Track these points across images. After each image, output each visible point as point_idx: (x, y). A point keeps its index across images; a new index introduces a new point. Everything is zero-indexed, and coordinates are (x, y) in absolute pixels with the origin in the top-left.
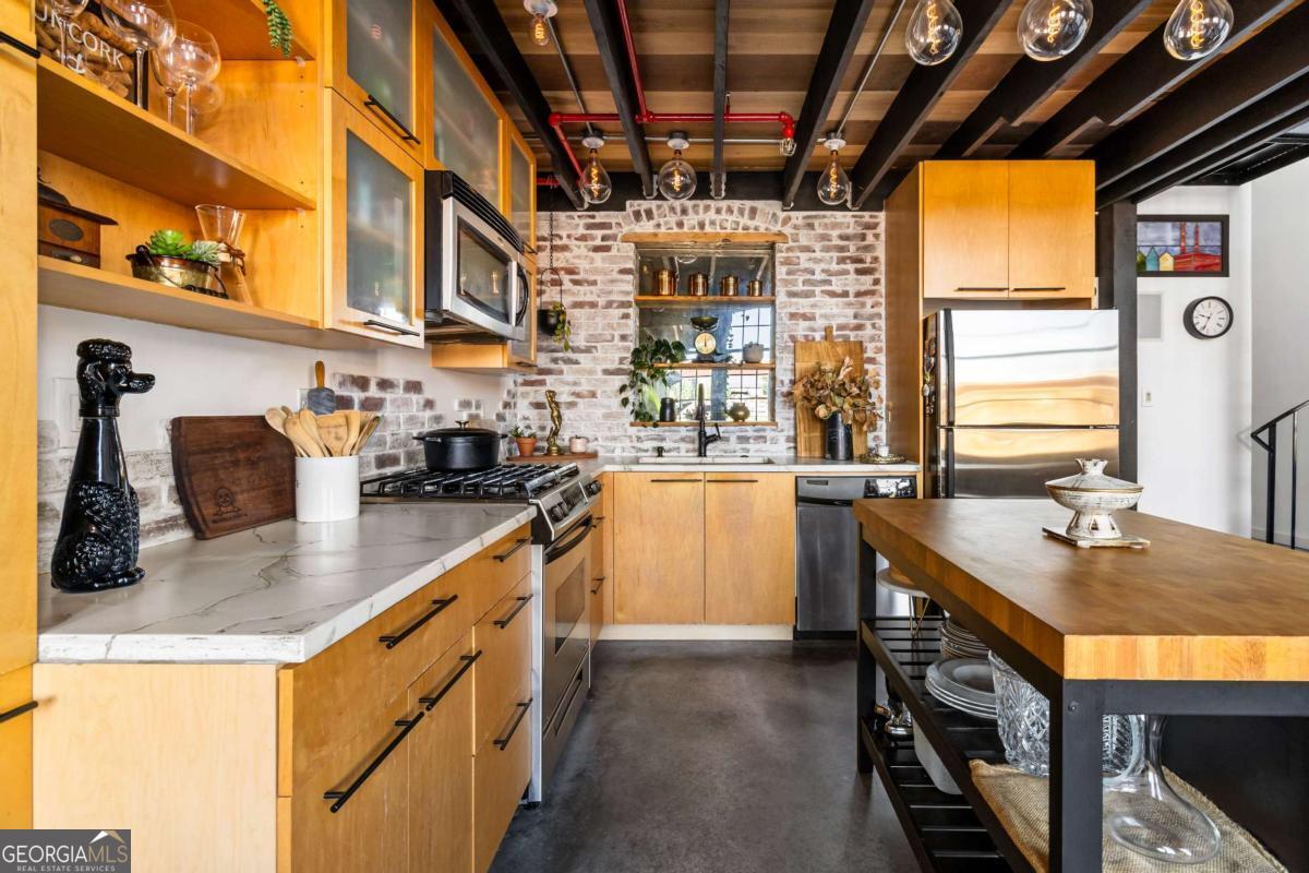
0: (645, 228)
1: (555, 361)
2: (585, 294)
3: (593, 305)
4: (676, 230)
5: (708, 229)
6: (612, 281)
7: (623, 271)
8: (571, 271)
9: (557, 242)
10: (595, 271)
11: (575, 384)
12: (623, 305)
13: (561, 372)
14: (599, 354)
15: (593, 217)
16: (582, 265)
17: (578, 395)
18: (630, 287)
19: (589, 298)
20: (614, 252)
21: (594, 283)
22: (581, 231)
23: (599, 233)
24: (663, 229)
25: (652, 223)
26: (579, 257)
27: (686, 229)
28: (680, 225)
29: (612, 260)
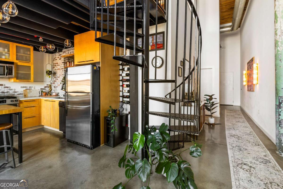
0: (64, 54)
1: (56, 79)
2: (59, 67)
3: (59, 69)
4: (68, 54)
5: (72, 53)
6: (61, 65)
7: (62, 63)
8: (57, 64)
9: (56, 59)
10: (60, 63)
11: (58, 83)
12: (63, 69)
13: (56, 81)
14: (60, 78)
15: (59, 53)
16: (58, 62)
17: (58, 85)
18: (63, 66)
19: (59, 68)
20: (61, 59)
21: (59, 65)
22: (58, 56)
23: (60, 56)
24: (66, 54)
25: (65, 53)
26: (58, 61)
27: (69, 54)
28: (68, 53)
29: (61, 61)
